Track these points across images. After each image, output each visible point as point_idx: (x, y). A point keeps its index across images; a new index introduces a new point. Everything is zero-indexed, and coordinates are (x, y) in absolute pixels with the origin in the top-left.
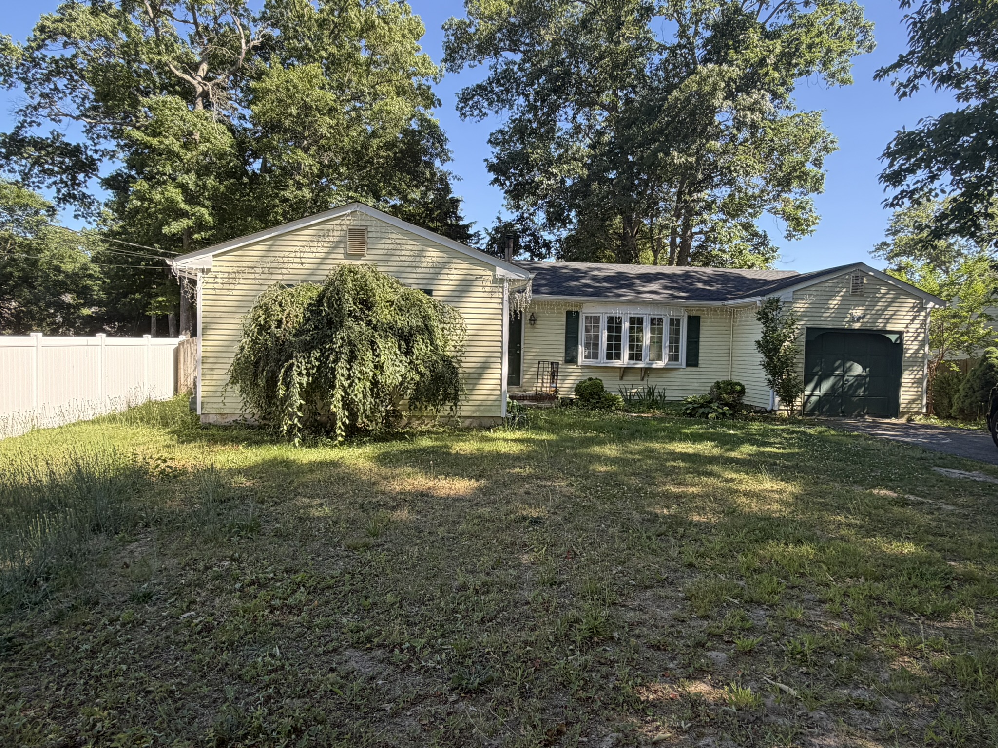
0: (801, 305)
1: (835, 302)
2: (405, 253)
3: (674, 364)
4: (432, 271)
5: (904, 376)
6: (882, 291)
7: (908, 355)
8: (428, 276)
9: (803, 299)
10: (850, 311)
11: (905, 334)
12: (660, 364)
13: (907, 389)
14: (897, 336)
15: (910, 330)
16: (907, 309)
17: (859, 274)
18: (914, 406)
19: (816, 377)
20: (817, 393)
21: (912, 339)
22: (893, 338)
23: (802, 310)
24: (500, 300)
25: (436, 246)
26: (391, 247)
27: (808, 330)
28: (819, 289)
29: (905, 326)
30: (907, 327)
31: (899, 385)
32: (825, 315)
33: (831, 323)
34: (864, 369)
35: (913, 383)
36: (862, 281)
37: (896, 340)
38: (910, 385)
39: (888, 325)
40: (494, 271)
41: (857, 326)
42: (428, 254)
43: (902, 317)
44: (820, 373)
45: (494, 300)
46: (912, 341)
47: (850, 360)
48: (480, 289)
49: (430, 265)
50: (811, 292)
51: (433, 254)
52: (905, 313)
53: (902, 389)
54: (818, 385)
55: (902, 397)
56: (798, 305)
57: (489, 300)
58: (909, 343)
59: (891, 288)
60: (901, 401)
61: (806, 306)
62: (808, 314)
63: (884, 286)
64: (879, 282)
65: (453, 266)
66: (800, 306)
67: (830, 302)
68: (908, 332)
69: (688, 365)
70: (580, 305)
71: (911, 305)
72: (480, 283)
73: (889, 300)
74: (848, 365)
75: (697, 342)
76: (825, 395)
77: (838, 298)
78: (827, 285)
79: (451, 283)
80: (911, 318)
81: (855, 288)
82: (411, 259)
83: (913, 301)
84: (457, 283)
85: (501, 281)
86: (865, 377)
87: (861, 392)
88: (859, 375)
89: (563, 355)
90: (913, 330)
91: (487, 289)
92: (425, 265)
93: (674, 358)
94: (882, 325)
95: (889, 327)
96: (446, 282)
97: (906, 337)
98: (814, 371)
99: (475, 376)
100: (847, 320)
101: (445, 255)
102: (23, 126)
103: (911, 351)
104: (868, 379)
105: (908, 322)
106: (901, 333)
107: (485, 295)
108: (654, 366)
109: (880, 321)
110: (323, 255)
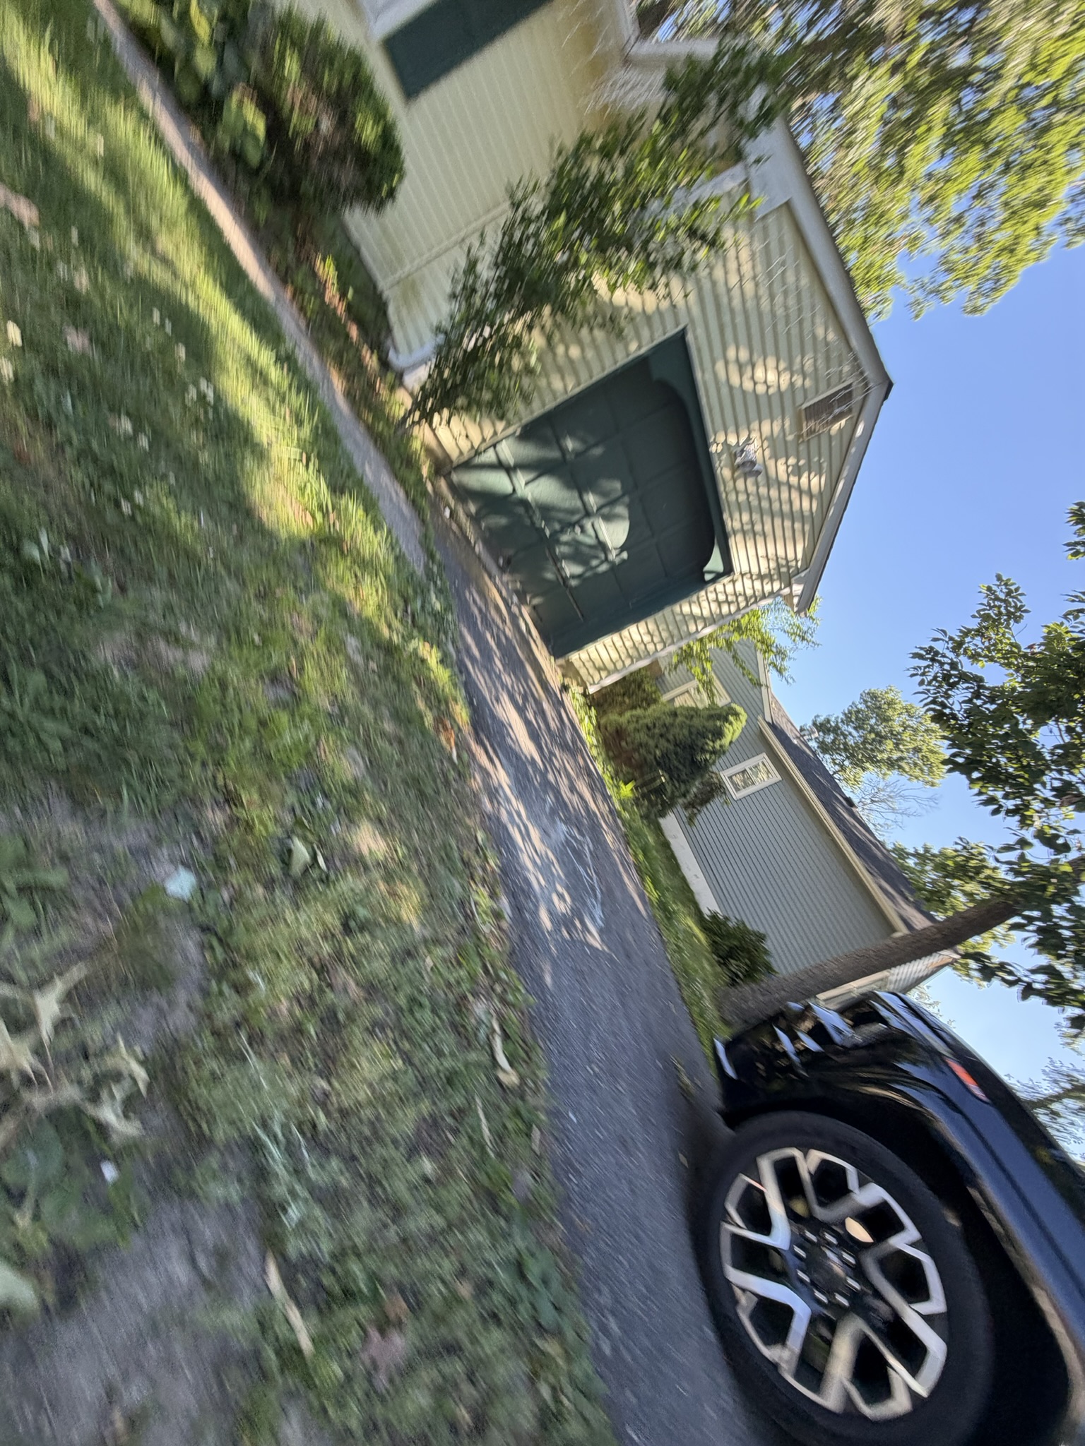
5: (641, 624)
6: (815, 482)
7: (686, 609)
10: (755, 434)
11: (727, 580)
13: (620, 645)
14: (721, 568)
15: (739, 584)
17: (859, 397)
20: (521, 478)
21: (722, 597)
22: (715, 563)
27: (681, 338)
29: (746, 569)
30: (743, 574)
32: (733, 370)
33: (714, 403)
34: (623, 548)
35: (634, 646)
36: (838, 417)
37: (711, 571)
38: (629, 643)
39: (739, 538)
41: (723, 473)
43: (762, 553)
46: (717, 600)
47: (629, 506)
52: (772, 554)
54: (540, 468)
58: (712, 597)
62: (726, 311)
68: (734, 581)
71: (791, 556)
73: (796, 508)
74: (620, 510)
76: (524, 503)
80: (764, 570)
81: (816, 410)
83: (800, 555)
86: (606, 560)
88: (604, 547)
90: (739, 588)
94: (737, 525)
95: (735, 543)
97: (722, 584)
100: (733, 440)
103: (695, 610)
104: (604, 568)
105: (755, 571)
106: (727, 571)
109: (745, 517)
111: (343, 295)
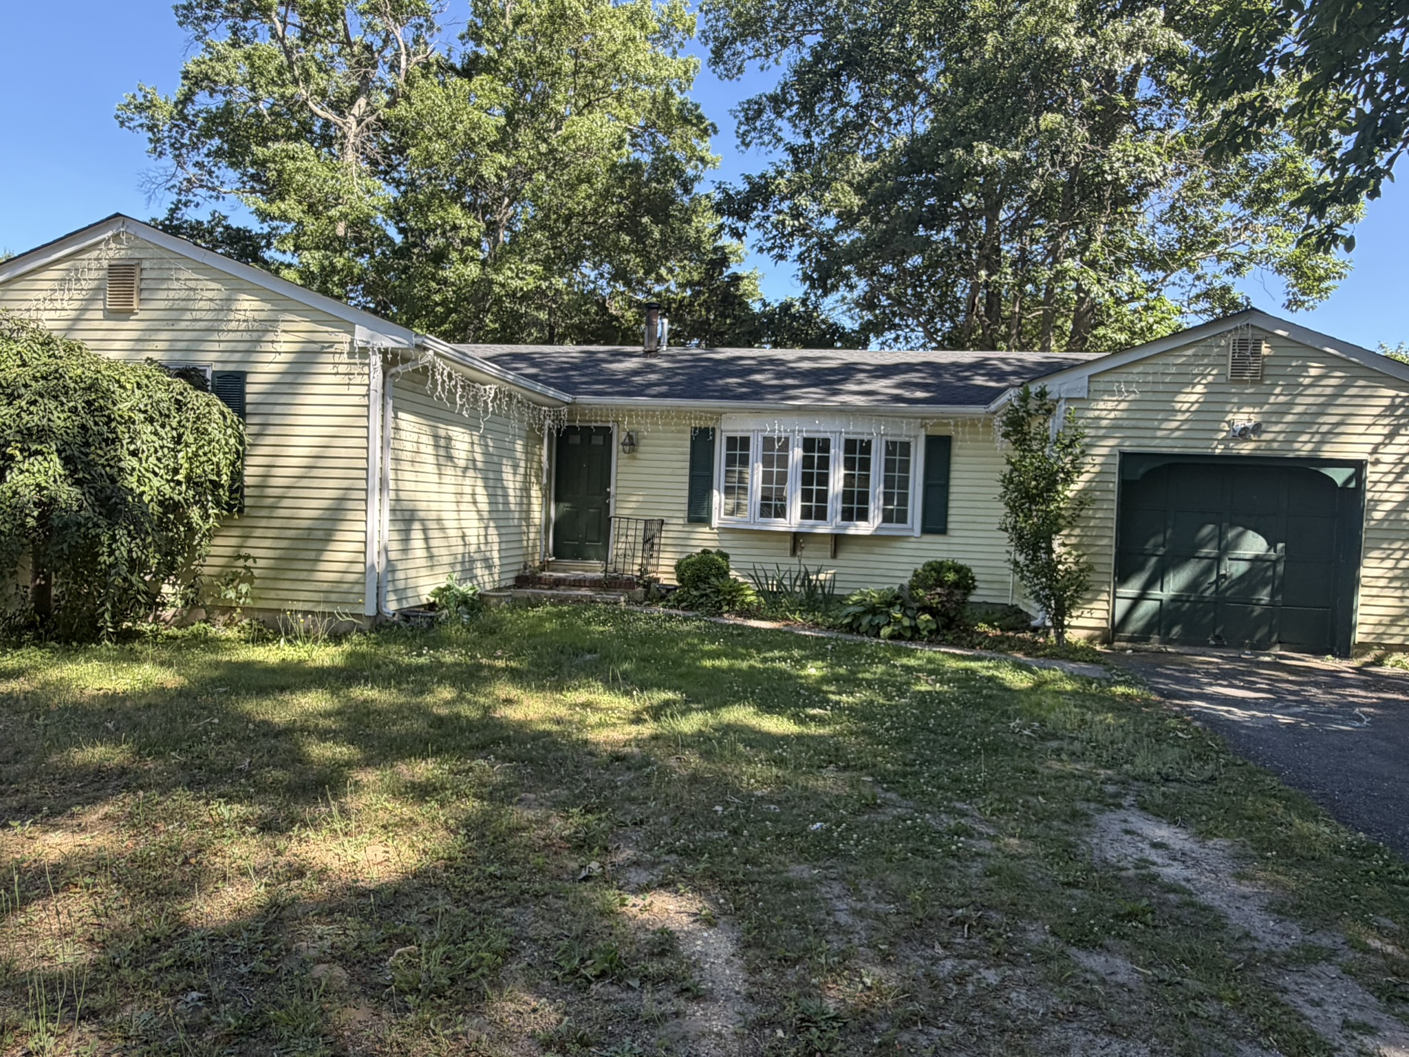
0: (1110, 405)
1: (1190, 398)
2: (202, 304)
3: (894, 528)
4: (246, 336)
5: (1366, 562)
6: (1313, 372)
7: (1378, 515)
8: (242, 346)
9: (1111, 393)
10: (1229, 417)
11: (1369, 468)
12: (862, 528)
13: (1374, 592)
14: (1351, 471)
15: (1384, 458)
16: (1376, 411)
17: (1249, 334)
18: (1395, 630)
19: (1154, 560)
20: (1156, 593)
21: (1391, 478)
22: (1339, 476)
23: (1112, 415)
24: (363, 390)
25: (253, 290)
26: (177, 295)
27: (1125, 456)
28: (1150, 369)
29: (1369, 448)
30: (1374, 452)
31: (1351, 584)
32: (1166, 425)
33: (1182, 443)
34: (1272, 544)
35: (1391, 579)
36: (1257, 350)
37: (1349, 480)
38: (1383, 582)
39: (1327, 447)
40: (352, 333)
41: (1246, 448)
42: (239, 306)
43: (1361, 429)
44: (1161, 551)
45: (354, 390)
46: (1390, 484)
47: (1233, 525)
48: (329, 369)
49: (243, 326)
50: (1130, 378)
51: (246, 305)
52: (1369, 420)
53: (1362, 591)
54: (1156, 578)
55: (1361, 610)
56: (1101, 405)
57: (343, 390)
58: (1381, 487)
59: (1332, 363)
60: (1358, 618)
61: (1123, 406)
62: (1125, 423)
63: (1315, 359)
64: (1302, 352)
65: (282, 326)
66: (1108, 408)
67: (1180, 398)
68: (1377, 462)
69: (926, 530)
70: (718, 415)
71: (1387, 402)
72: (329, 358)
73: (1329, 391)
74: (1231, 535)
75: (945, 487)
76: (1174, 599)
77: (1199, 389)
78: (1171, 360)
79: (279, 358)
80: (1386, 431)
81: (1239, 368)
82: (210, 315)
83: (1392, 393)
84: (289, 358)
85: (364, 352)
86: (1275, 563)
87: (1264, 596)
88: (1256, 559)
89: (686, 507)
90: (1392, 459)
91: (342, 369)
92: (233, 325)
93: (894, 515)
94: (1309, 447)
95: (1328, 452)
96: (271, 357)
97: (1371, 474)
98: (1149, 546)
99: (320, 534)
100: (1222, 435)
101: (268, 306)
102: (177, 208)
103: (1388, 506)
104: (1280, 568)
105: (1379, 439)
106: (1359, 466)
107: (338, 379)
108: (851, 531)
109: (1305, 438)
110: (73, 314)
111: (994, 627)
